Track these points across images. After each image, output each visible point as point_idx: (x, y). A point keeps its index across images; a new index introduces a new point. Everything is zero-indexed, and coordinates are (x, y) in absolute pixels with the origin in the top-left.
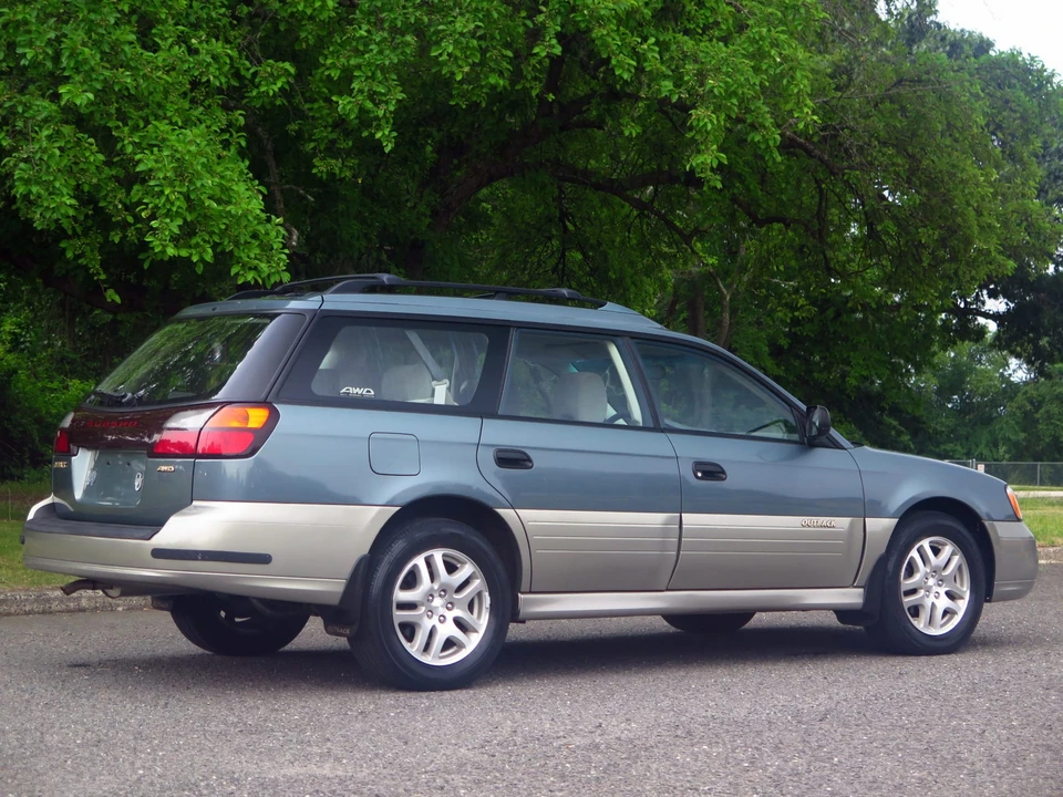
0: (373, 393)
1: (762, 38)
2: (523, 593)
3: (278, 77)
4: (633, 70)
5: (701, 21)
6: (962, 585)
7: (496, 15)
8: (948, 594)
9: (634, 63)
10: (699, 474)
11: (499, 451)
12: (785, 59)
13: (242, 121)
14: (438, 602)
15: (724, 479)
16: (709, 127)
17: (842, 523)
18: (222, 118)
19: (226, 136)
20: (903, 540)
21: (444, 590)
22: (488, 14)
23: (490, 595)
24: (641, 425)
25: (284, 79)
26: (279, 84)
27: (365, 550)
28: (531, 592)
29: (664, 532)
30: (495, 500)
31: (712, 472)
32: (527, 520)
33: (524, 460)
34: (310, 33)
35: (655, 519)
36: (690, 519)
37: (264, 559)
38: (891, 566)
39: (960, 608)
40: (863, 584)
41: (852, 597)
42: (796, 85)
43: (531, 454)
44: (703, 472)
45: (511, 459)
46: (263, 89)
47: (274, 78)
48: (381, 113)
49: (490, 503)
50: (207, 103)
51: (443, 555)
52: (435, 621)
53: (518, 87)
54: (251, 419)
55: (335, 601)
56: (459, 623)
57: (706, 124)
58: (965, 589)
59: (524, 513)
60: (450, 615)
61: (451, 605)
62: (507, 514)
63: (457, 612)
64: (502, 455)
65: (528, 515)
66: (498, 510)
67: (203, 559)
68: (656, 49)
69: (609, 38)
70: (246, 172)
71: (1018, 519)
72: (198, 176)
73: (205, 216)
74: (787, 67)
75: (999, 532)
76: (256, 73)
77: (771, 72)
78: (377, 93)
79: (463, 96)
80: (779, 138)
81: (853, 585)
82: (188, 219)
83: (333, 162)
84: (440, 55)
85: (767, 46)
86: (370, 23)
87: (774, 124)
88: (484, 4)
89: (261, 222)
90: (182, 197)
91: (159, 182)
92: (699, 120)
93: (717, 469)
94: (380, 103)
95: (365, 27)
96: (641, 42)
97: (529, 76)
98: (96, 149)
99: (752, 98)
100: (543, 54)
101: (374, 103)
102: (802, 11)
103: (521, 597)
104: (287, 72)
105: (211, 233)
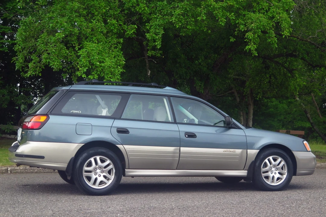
0: (81, 112)
1: (273, 12)
2: (127, 169)
3: (133, 29)
4: (225, 22)
5: (257, 8)
6: (285, 170)
7: (188, 9)
8: (279, 173)
9: (226, 21)
10: (187, 136)
11: (118, 129)
12: (280, 17)
13: (122, 41)
14: (98, 171)
15: (196, 138)
16: (251, 38)
17: (238, 151)
18: (115, 40)
19: (116, 45)
20: (262, 156)
21: (100, 168)
22: (186, 9)
23: (115, 169)
24: (171, 122)
25: (134, 30)
26: (133, 31)
27: (73, 155)
28: (129, 169)
29: (174, 153)
30: (116, 142)
31: (191, 135)
32: (127, 149)
33: (127, 131)
34: (146, 17)
35: (171, 149)
36: (183, 149)
37: (42, 157)
38: (257, 164)
39: (283, 178)
40: (247, 169)
41: (243, 173)
42: (283, 25)
43: (129, 129)
44: (188, 135)
45: (122, 131)
46: (128, 32)
47: (131, 30)
48: (157, 38)
49: (114, 143)
50: (112, 37)
51: (100, 158)
52: (97, 176)
53: (201, 29)
54: (41, 119)
55: (65, 170)
56: (105, 177)
57: (249, 37)
58: (286, 172)
59: (126, 146)
60: (102, 175)
61: (102, 172)
62: (120, 146)
63: (104, 174)
64: (119, 130)
65: (126, 147)
66: (118, 146)
67: (25, 157)
68: (234, 16)
69: (219, 14)
70: (121, 55)
71: (307, 151)
72: (93, 56)
73: (96, 67)
74: (281, 20)
75: (299, 155)
76: (127, 28)
77: (276, 21)
78: (157, 32)
79: (184, 32)
80: (276, 40)
81: (243, 170)
82: (90, 67)
83: (153, 52)
84: (172, 21)
85: (275, 14)
86: (159, 13)
87: (275, 36)
88: (185, 6)
89: (114, 68)
90: (88, 61)
91: (82, 58)
92: (248, 36)
93: (193, 134)
94: (158, 34)
95: (157, 15)
96: (230, 15)
97: (203, 26)
98: (66, 50)
99: (269, 29)
100: (200, 19)
101: (156, 35)
102: (288, 4)
103: (126, 170)
104: (135, 28)
105: (97, 71)
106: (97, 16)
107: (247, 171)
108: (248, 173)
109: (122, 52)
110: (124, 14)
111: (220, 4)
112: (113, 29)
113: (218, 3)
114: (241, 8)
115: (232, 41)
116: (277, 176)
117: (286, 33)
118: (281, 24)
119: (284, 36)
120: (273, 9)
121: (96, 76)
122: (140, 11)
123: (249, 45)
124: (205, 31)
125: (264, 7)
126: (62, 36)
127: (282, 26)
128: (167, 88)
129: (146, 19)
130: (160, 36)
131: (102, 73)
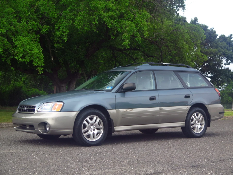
1: (138, 21)
3: (46, 28)
5: (127, 18)
12: (143, 24)
13: (39, 36)
18: (35, 36)
19: (36, 39)
25: (47, 29)
26: (46, 30)
46: (43, 31)
47: (45, 29)
50: (32, 33)
53: (92, 30)
68: (116, 22)
69: (107, 20)
70: (39, 46)
72: (26, 46)
73: (28, 53)
74: (143, 26)
76: (42, 28)
77: (140, 27)
78: (64, 31)
79: (81, 31)
80: (141, 39)
82: (24, 54)
83: (58, 44)
84: (75, 24)
85: (139, 22)
86: (64, 18)
87: (140, 37)
88: (84, 14)
89: (39, 54)
90: (23, 50)
91: (18, 47)
92: (124, 35)
94: (65, 33)
95: (63, 19)
96: (113, 21)
97: (94, 28)
98: (7, 41)
99: (136, 32)
100: (94, 23)
101: (63, 33)
102: (146, 16)
104: (48, 27)
105: (29, 56)
106: (23, 18)
109: (40, 44)
110: (39, 17)
111: (107, 14)
112: (34, 27)
113: (106, 13)
114: (117, 17)
115: (113, 38)
117: (146, 34)
118: (143, 29)
119: (145, 37)
120: (137, 19)
121: (28, 60)
122: (52, 16)
123: (125, 42)
124: (95, 31)
125: (131, 17)
126: (4, 31)
127: (144, 30)
129: (54, 22)
130: (67, 34)
131: (32, 58)
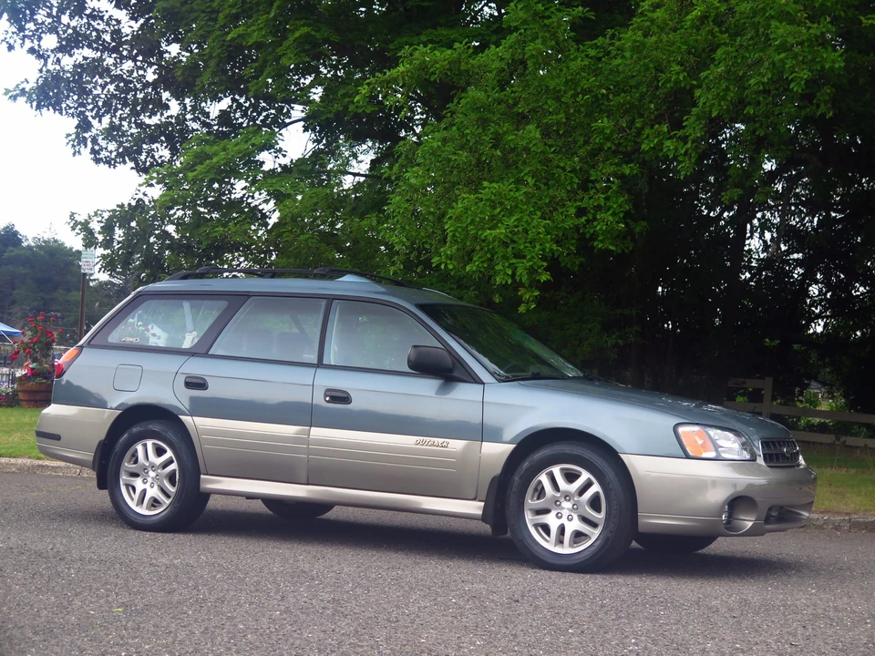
0: (139, 341)
2: (203, 474)
6: (603, 512)
8: (582, 518)
10: (328, 399)
11: (188, 377)
14: (151, 474)
15: (350, 403)
17: (457, 445)
21: (154, 467)
23: (178, 473)
27: (103, 436)
28: (207, 474)
29: (295, 440)
30: (180, 409)
31: (340, 397)
32: (200, 425)
33: (204, 384)
35: (291, 430)
36: (318, 433)
39: (593, 533)
40: (483, 498)
41: (474, 508)
43: (207, 379)
44: (331, 397)
45: (196, 384)
49: (177, 412)
51: (154, 444)
52: (147, 486)
56: (161, 489)
58: (601, 517)
59: (197, 419)
61: (158, 477)
62: (187, 420)
64: (189, 380)
65: (199, 421)
66: (182, 417)
71: (688, 457)
75: (642, 467)
81: (474, 499)
93: (344, 395)
103: (202, 476)
107: (483, 504)
108: (485, 509)
116: (574, 525)
128: (348, 278)
